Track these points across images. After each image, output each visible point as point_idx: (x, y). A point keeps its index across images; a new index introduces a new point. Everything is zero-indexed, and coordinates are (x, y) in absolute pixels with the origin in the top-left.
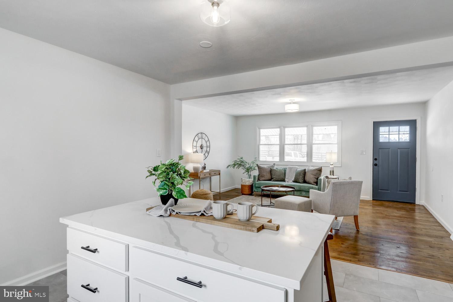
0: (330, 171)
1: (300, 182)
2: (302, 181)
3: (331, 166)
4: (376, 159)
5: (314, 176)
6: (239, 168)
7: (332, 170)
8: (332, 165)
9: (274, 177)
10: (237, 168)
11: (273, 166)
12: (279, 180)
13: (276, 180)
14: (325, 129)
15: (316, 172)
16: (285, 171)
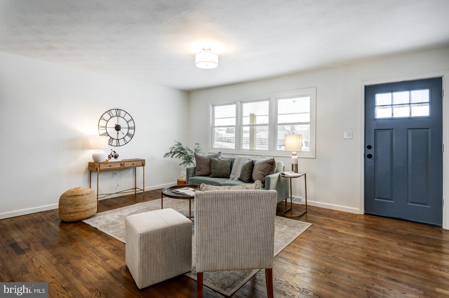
0: (293, 165)
1: (244, 180)
2: (247, 178)
3: (293, 157)
4: (369, 147)
5: (262, 172)
6: (179, 158)
7: (294, 163)
8: (296, 155)
9: (213, 171)
10: (176, 157)
11: (216, 156)
12: (220, 175)
13: (216, 175)
14: (294, 101)
15: (266, 165)
16: (232, 162)
